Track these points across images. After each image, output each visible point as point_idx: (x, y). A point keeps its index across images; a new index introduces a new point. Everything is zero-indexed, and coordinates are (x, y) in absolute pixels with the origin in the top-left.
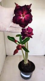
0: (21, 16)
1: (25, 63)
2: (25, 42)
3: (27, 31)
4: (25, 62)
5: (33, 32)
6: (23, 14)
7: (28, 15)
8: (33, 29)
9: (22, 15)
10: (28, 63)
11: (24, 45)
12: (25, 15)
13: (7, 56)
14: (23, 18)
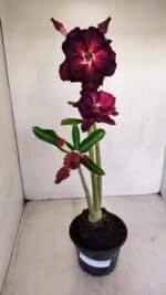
0: (82, 58)
1: (91, 220)
2: (91, 145)
3: (98, 105)
4: (92, 217)
5: (118, 106)
6: (86, 51)
7: (102, 52)
8: (114, 95)
9: (84, 55)
10: (102, 220)
11: (87, 154)
12: (95, 52)
13: (26, 201)
14: (90, 63)
